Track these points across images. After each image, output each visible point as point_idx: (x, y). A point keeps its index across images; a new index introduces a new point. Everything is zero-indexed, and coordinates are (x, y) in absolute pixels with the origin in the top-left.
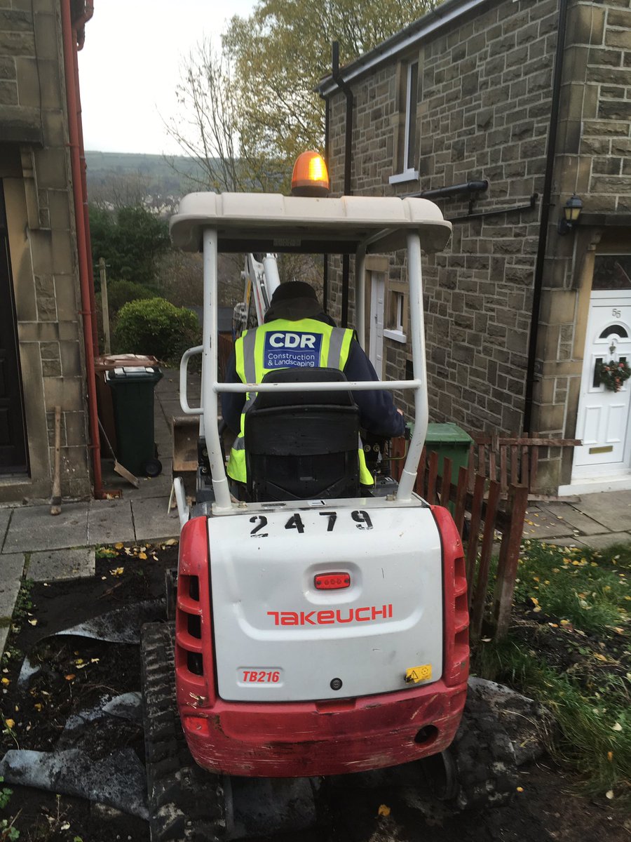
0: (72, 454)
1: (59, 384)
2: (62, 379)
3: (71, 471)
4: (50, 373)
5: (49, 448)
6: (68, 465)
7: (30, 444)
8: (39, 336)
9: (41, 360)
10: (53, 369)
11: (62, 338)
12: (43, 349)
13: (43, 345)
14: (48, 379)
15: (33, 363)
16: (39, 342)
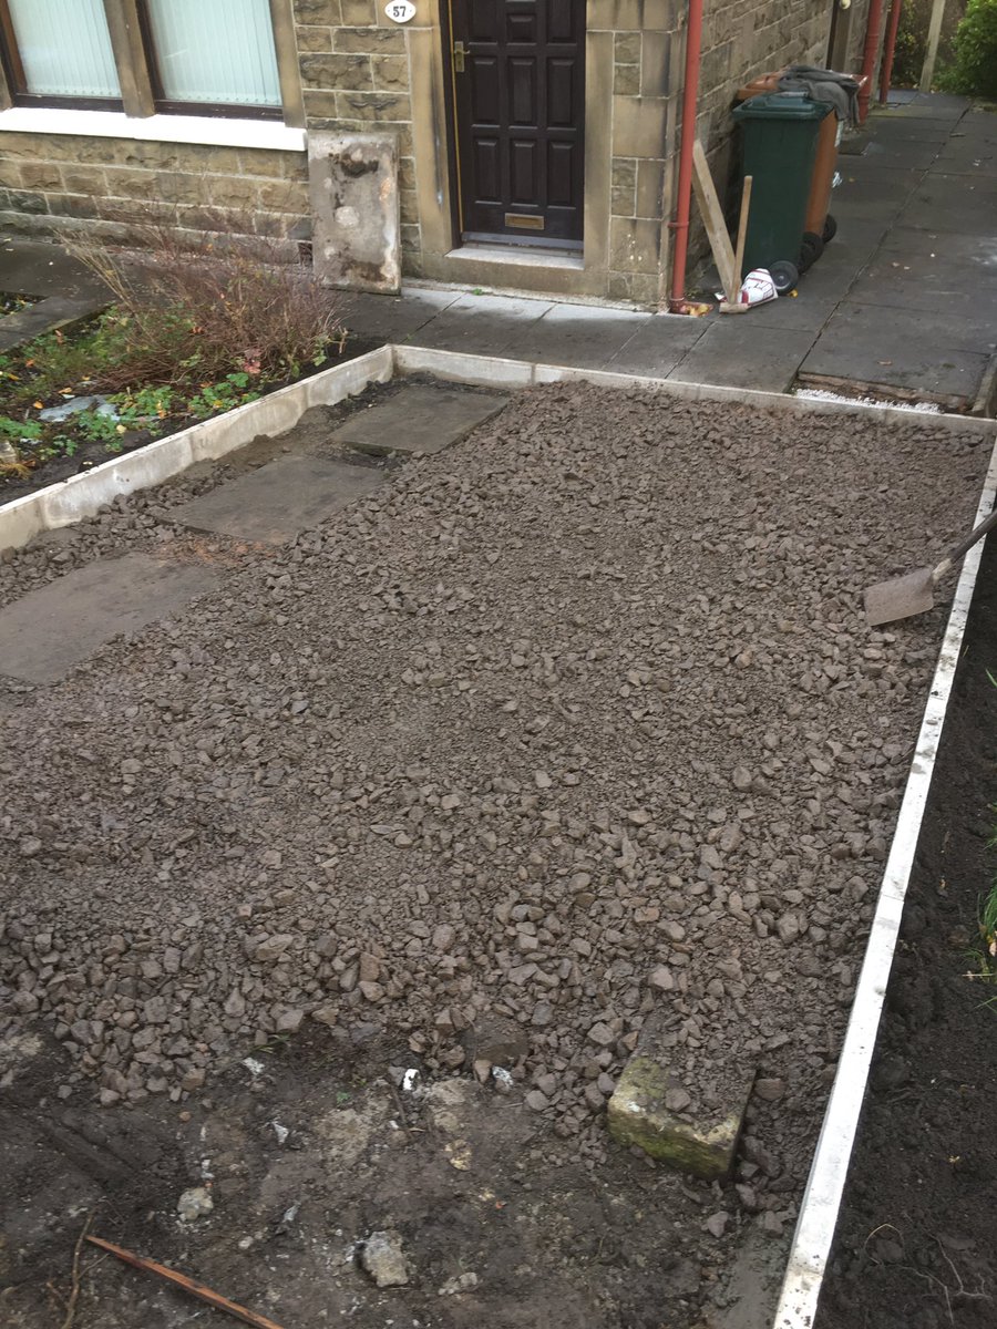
0: (641, 231)
1: (634, 108)
2: (640, 100)
3: (636, 259)
4: (623, 89)
5: (611, 216)
6: (633, 249)
7: (586, 206)
8: (614, 22)
9: (614, 64)
10: (629, 82)
11: (648, 26)
12: (618, 44)
13: (620, 37)
14: (620, 99)
15: (602, 68)
16: (614, 32)
